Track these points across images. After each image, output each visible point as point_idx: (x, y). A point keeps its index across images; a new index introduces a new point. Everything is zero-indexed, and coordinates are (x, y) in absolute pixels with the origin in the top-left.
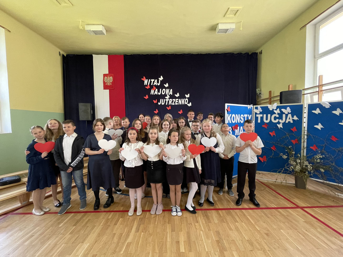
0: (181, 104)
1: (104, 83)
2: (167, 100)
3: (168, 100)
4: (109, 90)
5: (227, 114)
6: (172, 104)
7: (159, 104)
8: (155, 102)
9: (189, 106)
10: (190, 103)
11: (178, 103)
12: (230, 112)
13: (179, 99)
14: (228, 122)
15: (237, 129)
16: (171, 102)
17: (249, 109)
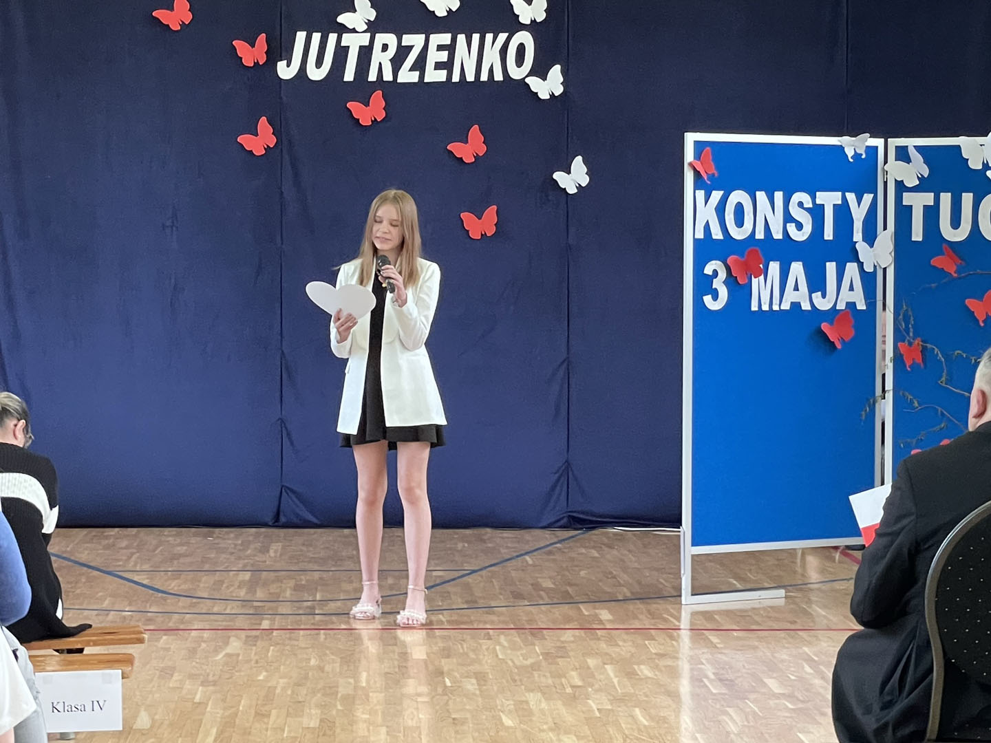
0: (470, 77)
2: (354, 43)
3: (365, 39)
5: (696, 187)
6: (395, 73)
7: (285, 71)
8: (251, 53)
9: (544, 95)
10: (556, 72)
11: (445, 72)
12: (711, 177)
13: (459, 36)
14: (700, 235)
15: (762, 277)
16: (390, 62)
17: (851, 158)
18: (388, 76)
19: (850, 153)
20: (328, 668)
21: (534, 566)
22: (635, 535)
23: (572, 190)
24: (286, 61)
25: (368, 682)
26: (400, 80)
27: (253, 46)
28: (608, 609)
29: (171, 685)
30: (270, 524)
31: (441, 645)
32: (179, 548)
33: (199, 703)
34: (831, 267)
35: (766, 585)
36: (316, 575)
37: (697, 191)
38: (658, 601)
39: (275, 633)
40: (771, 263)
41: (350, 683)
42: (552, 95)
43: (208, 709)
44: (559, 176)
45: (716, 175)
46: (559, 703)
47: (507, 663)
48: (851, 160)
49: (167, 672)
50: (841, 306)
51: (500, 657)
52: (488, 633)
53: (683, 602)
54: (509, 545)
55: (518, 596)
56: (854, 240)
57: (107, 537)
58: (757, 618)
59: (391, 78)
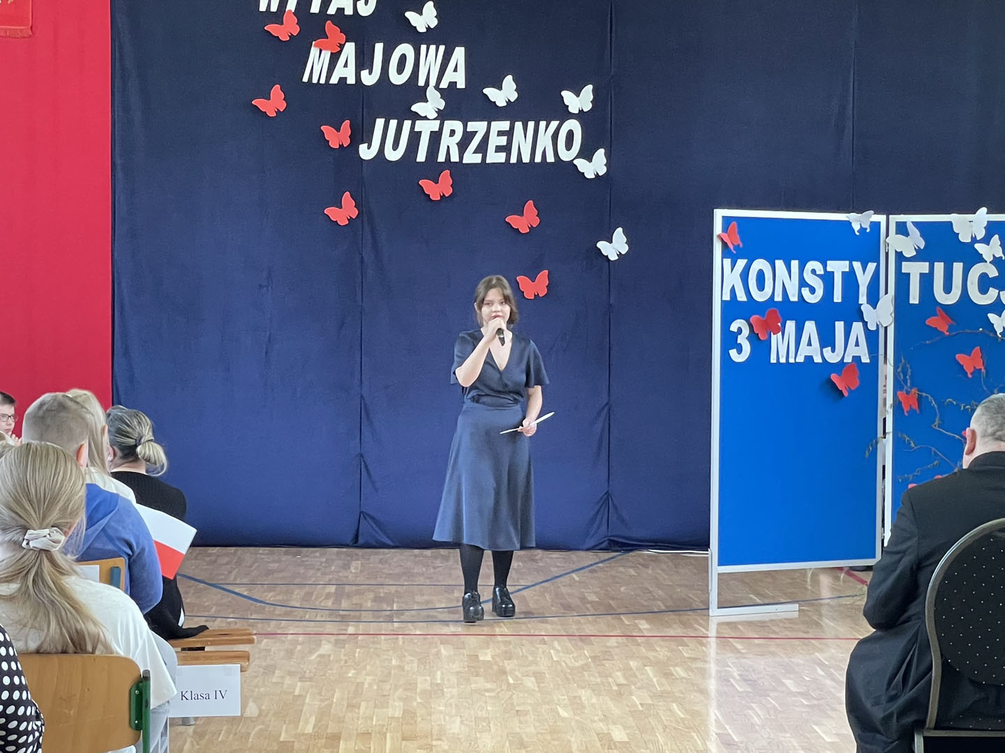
0: (526, 159)
2: (426, 128)
3: (435, 126)
5: (724, 256)
6: (461, 157)
7: (366, 153)
8: (337, 137)
9: (590, 175)
10: (600, 155)
11: (504, 154)
12: (736, 247)
13: (516, 123)
14: (727, 297)
15: (780, 333)
16: (456, 146)
17: (858, 231)
18: (455, 158)
19: (856, 227)
20: (407, 668)
21: (579, 582)
22: (668, 557)
23: (613, 257)
24: (366, 144)
25: (442, 679)
26: (465, 161)
27: (338, 130)
28: (646, 619)
29: (274, 680)
30: (351, 544)
31: (503, 648)
32: (271, 565)
33: (299, 696)
34: (840, 326)
35: (783, 601)
36: (393, 589)
37: (724, 259)
38: (689, 613)
39: (360, 637)
40: (788, 322)
41: (426, 680)
42: (597, 175)
43: (307, 701)
44: (602, 245)
45: (741, 246)
46: (607, 698)
47: (560, 665)
48: (857, 234)
49: (270, 670)
50: (848, 359)
51: (555, 659)
52: (544, 639)
53: (711, 614)
54: (558, 564)
55: (568, 608)
56: (860, 303)
57: (210, 555)
58: (775, 629)
59: (457, 160)
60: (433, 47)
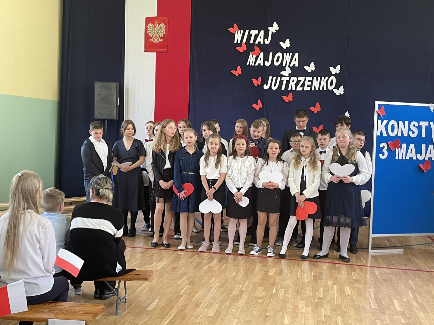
0: (317, 89)
1: (147, 37)
2: (285, 79)
4: (155, 53)
7: (266, 87)
10: (342, 88)
11: (310, 88)
13: (314, 78)
14: (379, 134)
15: (400, 149)
16: (294, 85)
18: (294, 89)
19: (432, 109)
20: (237, 278)
24: (266, 84)
25: (246, 287)
26: (297, 90)
27: (257, 80)
33: (181, 295)
37: (378, 120)
40: (403, 144)
42: (340, 94)
43: (181, 300)
45: (385, 115)
46: (310, 309)
49: (182, 275)
50: (427, 159)
53: (369, 252)
56: (432, 137)
58: (393, 262)
59: (295, 89)
60: (288, 54)
